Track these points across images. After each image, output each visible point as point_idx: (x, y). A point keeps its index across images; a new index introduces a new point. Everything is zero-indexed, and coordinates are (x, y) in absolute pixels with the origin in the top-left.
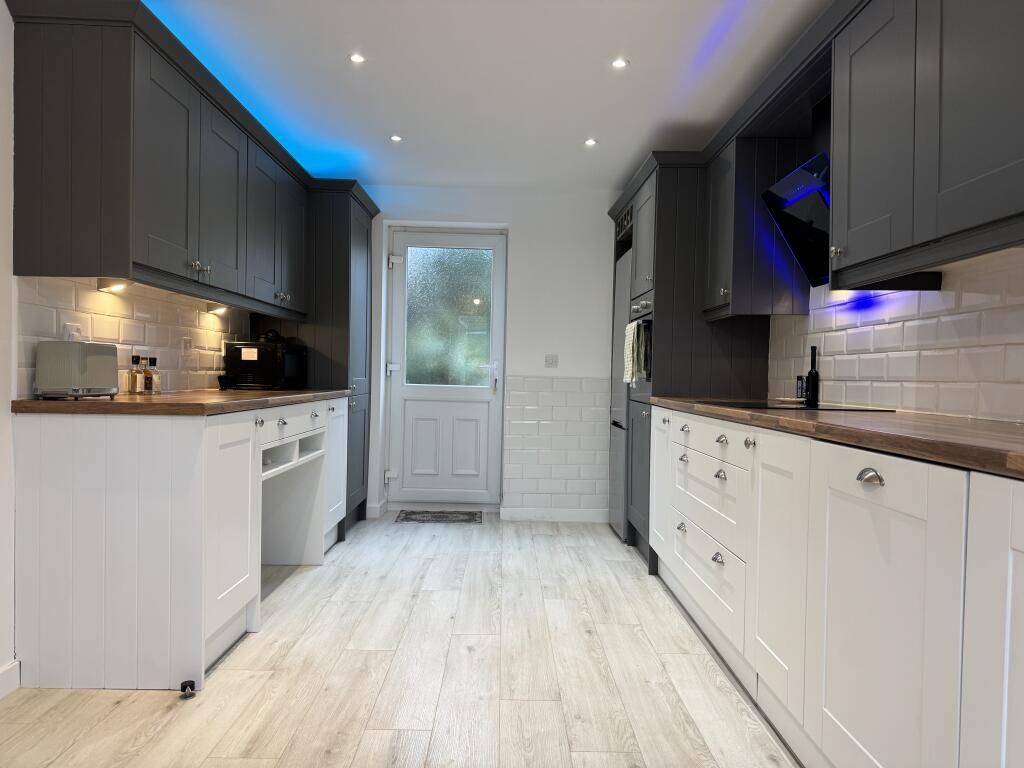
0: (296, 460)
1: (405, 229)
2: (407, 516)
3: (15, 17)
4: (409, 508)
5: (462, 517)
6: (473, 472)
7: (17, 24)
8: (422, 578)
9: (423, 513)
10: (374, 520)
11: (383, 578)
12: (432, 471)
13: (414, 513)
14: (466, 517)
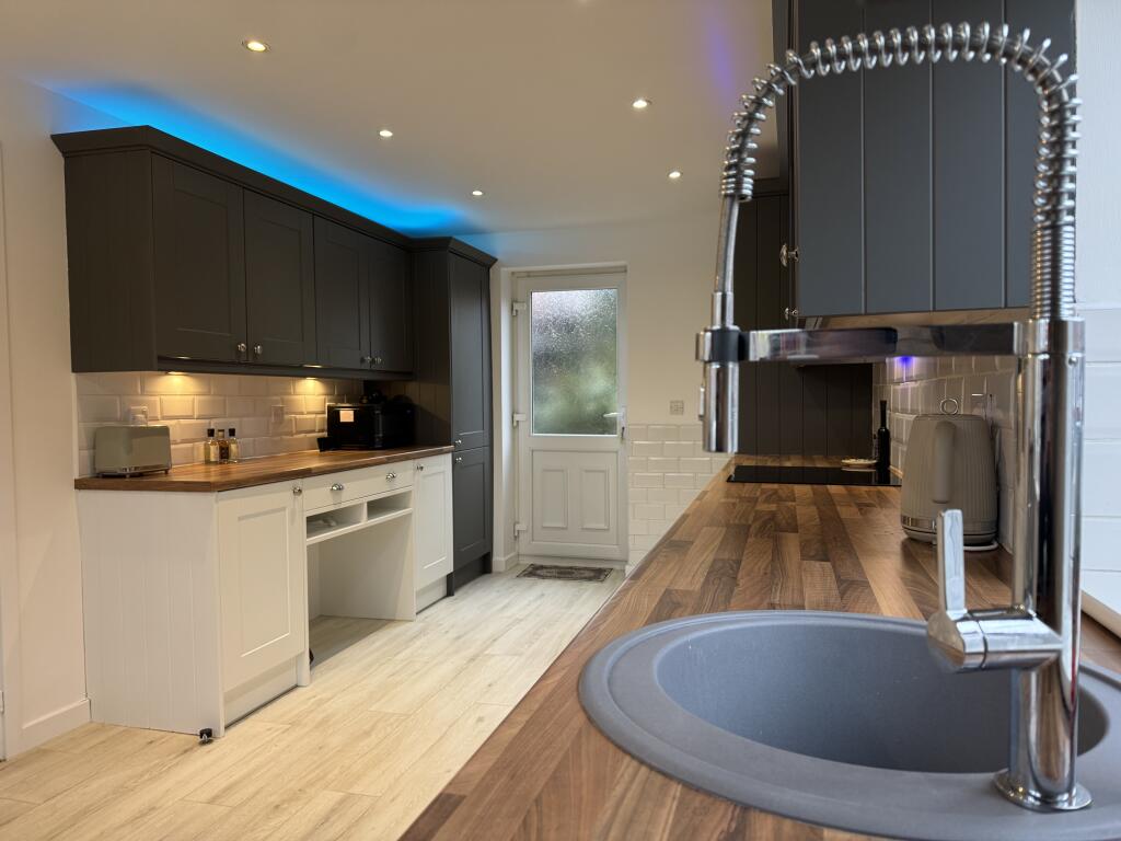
0: (364, 522)
1: (529, 274)
2: (535, 572)
3: (64, 153)
4: (539, 562)
5: (587, 574)
6: (602, 526)
7: (66, 158)
8: (495, 640)
9: (551, 567)
10: (499, 573)
11: (458, 638)
12: (560, 525)
13: (542, 567)
14: (592, 574)
